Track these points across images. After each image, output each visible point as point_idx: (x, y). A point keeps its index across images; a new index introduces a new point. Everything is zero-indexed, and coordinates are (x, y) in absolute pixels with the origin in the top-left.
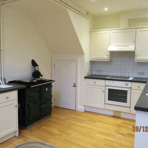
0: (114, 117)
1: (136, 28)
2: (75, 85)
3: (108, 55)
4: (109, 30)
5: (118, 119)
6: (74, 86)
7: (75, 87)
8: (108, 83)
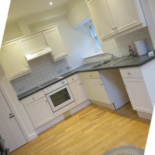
0: (66, 119)
1: (42, 31)
2: (12, 115)
3: (28, 66)
4: (16, 40)
5: (68, 120)
6: (10, 118)
7: (13, 118)
8: (46, 91)
